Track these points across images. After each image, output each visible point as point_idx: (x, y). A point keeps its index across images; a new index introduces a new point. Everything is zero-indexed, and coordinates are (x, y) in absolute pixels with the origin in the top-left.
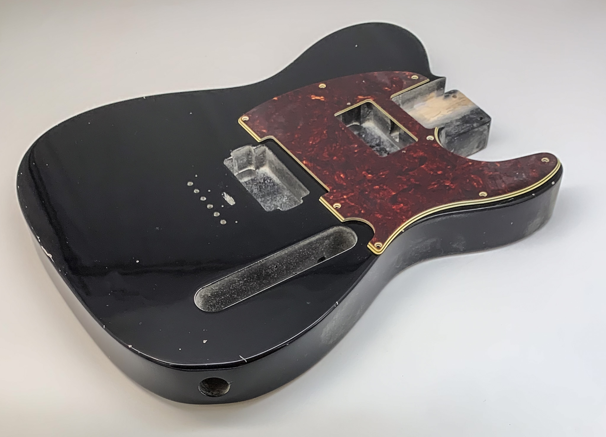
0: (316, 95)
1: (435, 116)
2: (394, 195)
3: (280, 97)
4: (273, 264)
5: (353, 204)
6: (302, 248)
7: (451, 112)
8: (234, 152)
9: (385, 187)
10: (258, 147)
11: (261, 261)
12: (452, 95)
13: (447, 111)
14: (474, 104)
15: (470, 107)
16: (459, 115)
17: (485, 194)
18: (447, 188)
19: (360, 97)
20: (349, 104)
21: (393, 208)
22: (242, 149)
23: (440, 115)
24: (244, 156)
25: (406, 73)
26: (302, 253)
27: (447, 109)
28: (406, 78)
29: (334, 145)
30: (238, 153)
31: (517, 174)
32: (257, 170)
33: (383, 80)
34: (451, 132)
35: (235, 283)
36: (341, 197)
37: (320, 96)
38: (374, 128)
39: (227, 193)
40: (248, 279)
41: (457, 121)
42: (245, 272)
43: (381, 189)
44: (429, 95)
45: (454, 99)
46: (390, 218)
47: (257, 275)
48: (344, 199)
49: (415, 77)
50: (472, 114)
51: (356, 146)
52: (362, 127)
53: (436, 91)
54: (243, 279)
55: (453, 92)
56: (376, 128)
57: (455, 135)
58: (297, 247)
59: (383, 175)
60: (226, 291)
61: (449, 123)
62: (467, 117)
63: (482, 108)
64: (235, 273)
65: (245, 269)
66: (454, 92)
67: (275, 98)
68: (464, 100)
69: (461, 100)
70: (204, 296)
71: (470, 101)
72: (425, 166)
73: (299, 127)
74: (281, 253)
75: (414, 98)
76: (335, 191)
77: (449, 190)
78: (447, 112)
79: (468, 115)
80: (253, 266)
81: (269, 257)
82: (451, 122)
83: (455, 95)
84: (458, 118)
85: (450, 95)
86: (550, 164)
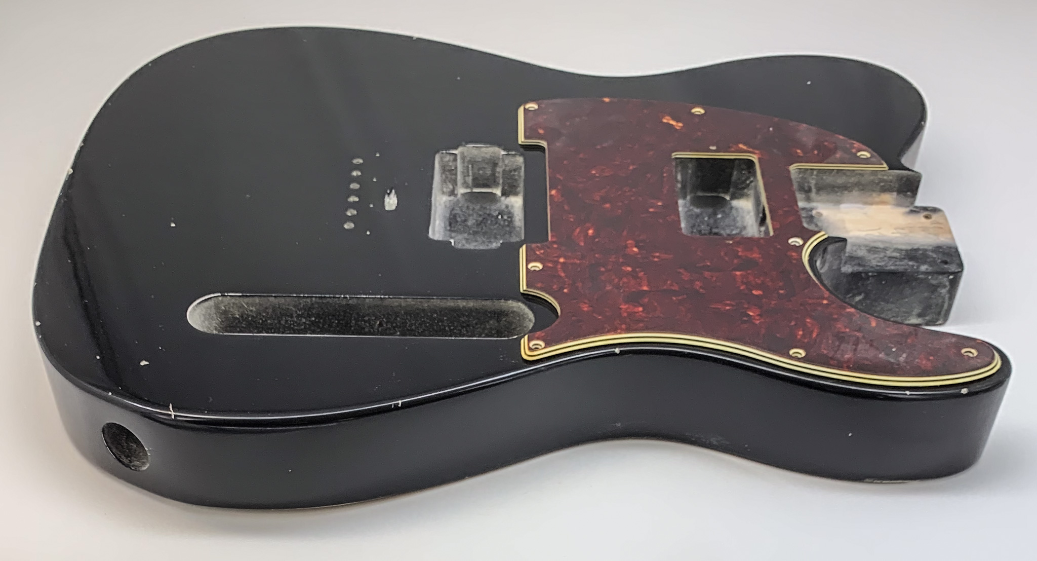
0: (673, 119)
1: (863, 231)
2: (645, 291)
3: (616, 100)
4: (373, 315)
5: (563, 275)
6: (438, 312)
7: (898, 235)
8: (468, 148)
9: (641, 274)
10: (510, 153)
11: (347, 297)
12: (926, 213)
13: (895, 231)
14: (953, 239)
15: (942, 240)
16: (909, 244)
17: (802, 353)
18: (745, 319)
19: (741, 146)
20: (714, 148)
21: (622, 307)
22: (484, 149)
23: (876, 233)
24: (487, 163)
25: (854, 144)
26: (438, 322)
27: (895, 229)
28: (847, 151)
29: (627, 189)
30: (475, 152)
31: (894, 350)
32: (503, 198)
33: (804, 139)
34: (870, 261)
35: (292, 316)
36: (556, 257)
37: (678, 121)
38: (749, 212)
39: (396, 192)
40: (319, 322)
41: (896, 250)
42: (312, 304)
43: (634, 275)
44: (879, 195)
45: (924, 220)
46: (600, 317)
47: (339, 321)
48: (557, 262)
49: (865, 154)
50: (933, 251)
51: (660, 204)
52: (730, 204)
53: (895, 194)
54: (309, 316)
55: (929, 212)
56: (752, 214)
57: (872, 267)
58: (426, 305)
59: (657, 257)
60: (271, 324)
61: (880, 248)
62: (921, 252)
63: (960, 250)
64: (291, 296)
65: (314, 299)
66: (935, 210)
67: (607, 100)
68: (941, 228)
69: (934, 225)
70: (225, 312)
71: (950, 232)
72: (741, 275)
73: (599, 147)
74: (390, 300)
75: (845, 188)
76: (555, 246)
77: (746, 322)
78: (893, 233)
79: (926, 250)
80: (330, 301)
81: (365, 296)
82: (885, 249)
83: (930, 215)
84: (904, 247)
85: (922, 211)
86: (972, 361)
